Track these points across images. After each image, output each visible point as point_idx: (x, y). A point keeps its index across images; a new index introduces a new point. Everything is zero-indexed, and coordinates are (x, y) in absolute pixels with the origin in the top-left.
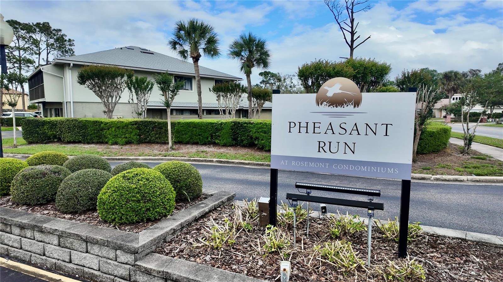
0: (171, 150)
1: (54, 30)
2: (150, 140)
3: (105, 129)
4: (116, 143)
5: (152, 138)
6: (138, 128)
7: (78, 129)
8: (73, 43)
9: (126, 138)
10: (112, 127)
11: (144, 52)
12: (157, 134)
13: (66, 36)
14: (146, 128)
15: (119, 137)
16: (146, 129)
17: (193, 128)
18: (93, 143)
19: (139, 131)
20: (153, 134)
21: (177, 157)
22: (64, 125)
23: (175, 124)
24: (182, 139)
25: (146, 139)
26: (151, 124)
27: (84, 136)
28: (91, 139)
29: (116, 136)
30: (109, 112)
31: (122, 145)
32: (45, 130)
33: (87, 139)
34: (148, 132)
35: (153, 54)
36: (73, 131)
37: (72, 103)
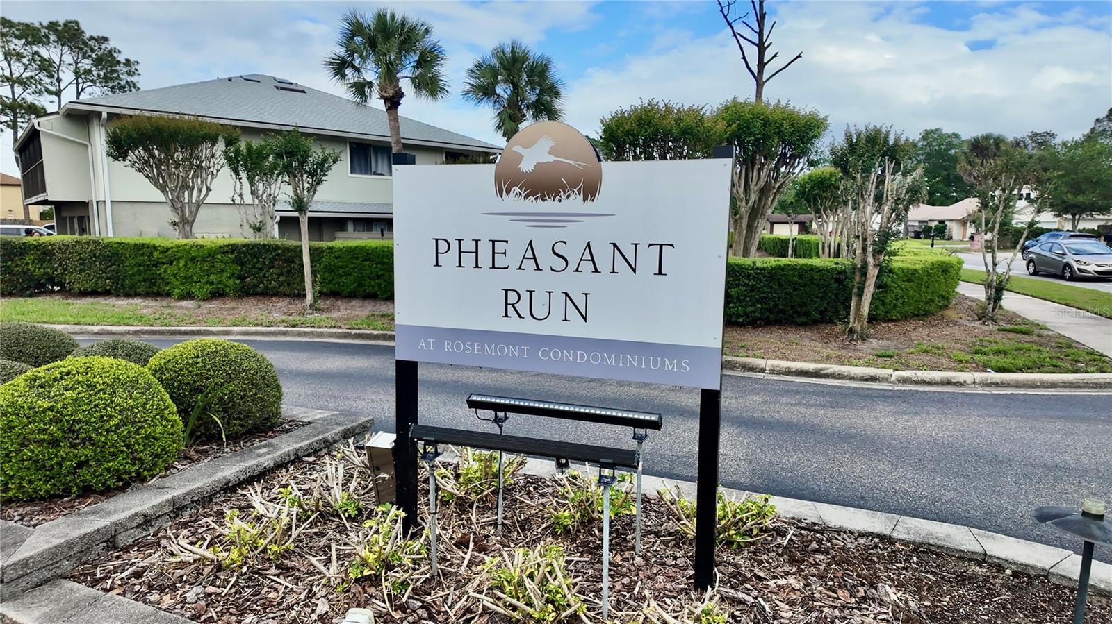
0: (311, 311)
1: (92, 38)
2: (266, 288)
3: (164, 264)
4: (188, 296)
5: (270, 283)
6: (237, 261)
7: (101, 263)
8: (136, 70)
9: (212, 283)
10: (177, 259)
11: (282, 89)
12: (282, 274)
13: (119, 52)
14: (255, 260)
15: (196, 282)
16: (256, 263)
17: (363, 261)
18: (137, 295)
19: (239, 268)
20: (272, 274)
21: (320, 327)
22: (70, 253)
23: (323, 251)
24: (339, 285)
25: (257, 286)
26: (268, 250)
27: (116, 278)
28: (132, 286)
29: (188, 279)
30: (185, 222)
31: (204, 300)
32: (27, 264)
33: (122, 285)
34: (261, 269)
35: (304, 92)
36: (90, 268)
37: (108, 203)
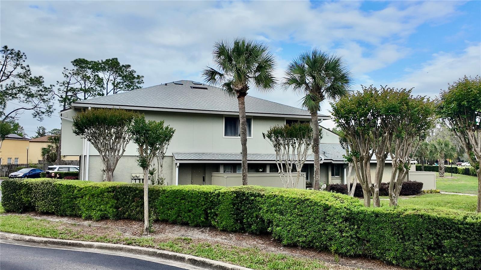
2: (129, 215)
3: (79, 197)
4: (89, 218)
5: (132, 212)
6: (116, 198)
7: (51, 196)
9: (101, 210)
10: (86, 195)
12: (138, 206)
14: (125, 197)
15: (94, 210)
16: (125, 199)
17: (181, 200)
18: (66, 216)
19: (116, 201)
20: (133, 206)
22: (39, 189)
23: (160, 192)
24: (167, 215)
25: (124, 213)
26: (132, 191)
27: (57, 205)
28: (64, 211)
29: (90, 208)
31: (97, 221)
32: (22, 195)
33: (60, 209)
34: (127, 203)
36: (46, 198)
37: (88, 157)
